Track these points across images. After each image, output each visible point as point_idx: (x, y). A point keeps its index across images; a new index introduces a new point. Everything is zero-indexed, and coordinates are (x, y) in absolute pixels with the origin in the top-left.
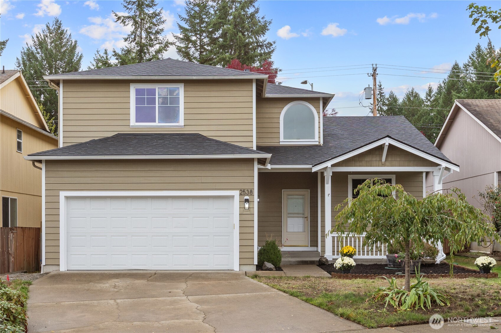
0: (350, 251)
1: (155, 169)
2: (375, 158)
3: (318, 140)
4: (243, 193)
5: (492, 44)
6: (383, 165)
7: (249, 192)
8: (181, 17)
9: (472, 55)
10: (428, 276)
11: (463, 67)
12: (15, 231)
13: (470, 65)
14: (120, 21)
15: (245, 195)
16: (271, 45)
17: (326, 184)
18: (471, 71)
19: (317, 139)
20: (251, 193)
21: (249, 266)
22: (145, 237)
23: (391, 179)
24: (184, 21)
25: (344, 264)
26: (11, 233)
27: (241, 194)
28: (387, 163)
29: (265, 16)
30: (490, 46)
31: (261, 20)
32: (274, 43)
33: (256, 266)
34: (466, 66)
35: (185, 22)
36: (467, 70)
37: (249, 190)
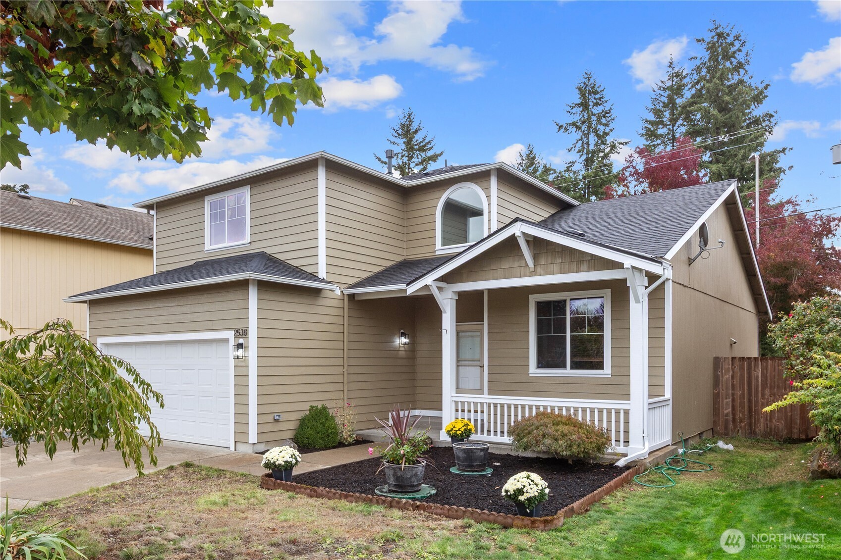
2: (518, 262)
4: (237, 333)
6: (533, 273)
7: (244, 332)
14: (562, 130)
15: (239, 337)
17: (444, 313)
21: (245, 444)
27: (235, 336)
28: (539, 270)
33: (252, 446)
37: (244, 329)
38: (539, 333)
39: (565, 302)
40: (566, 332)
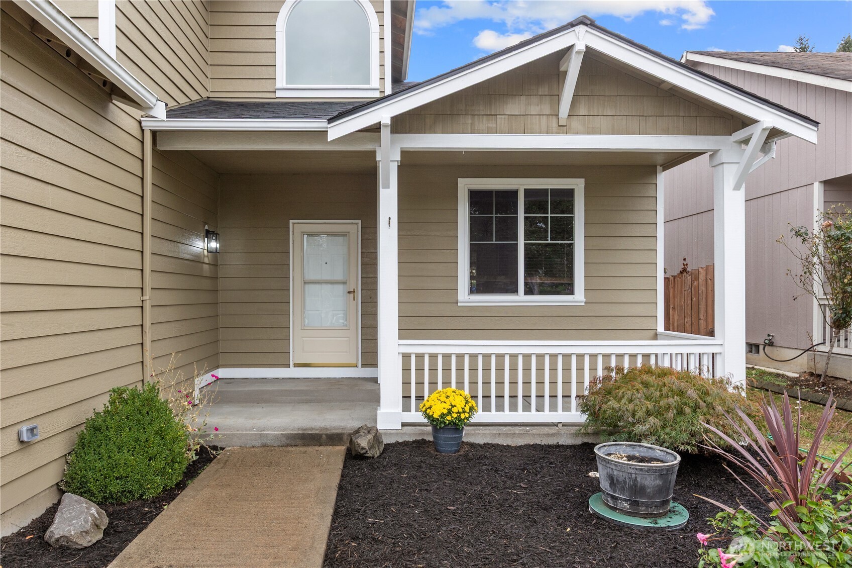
0: (455, 410)
2: (537, 107)
3: (378, 86)
6: (563, 129)
17: (383, 188)
19: (375, 83)
23: (573, 190)
28: (575, 123)
38: (472, 239)
39: (514, 193)
40: (516, 238)
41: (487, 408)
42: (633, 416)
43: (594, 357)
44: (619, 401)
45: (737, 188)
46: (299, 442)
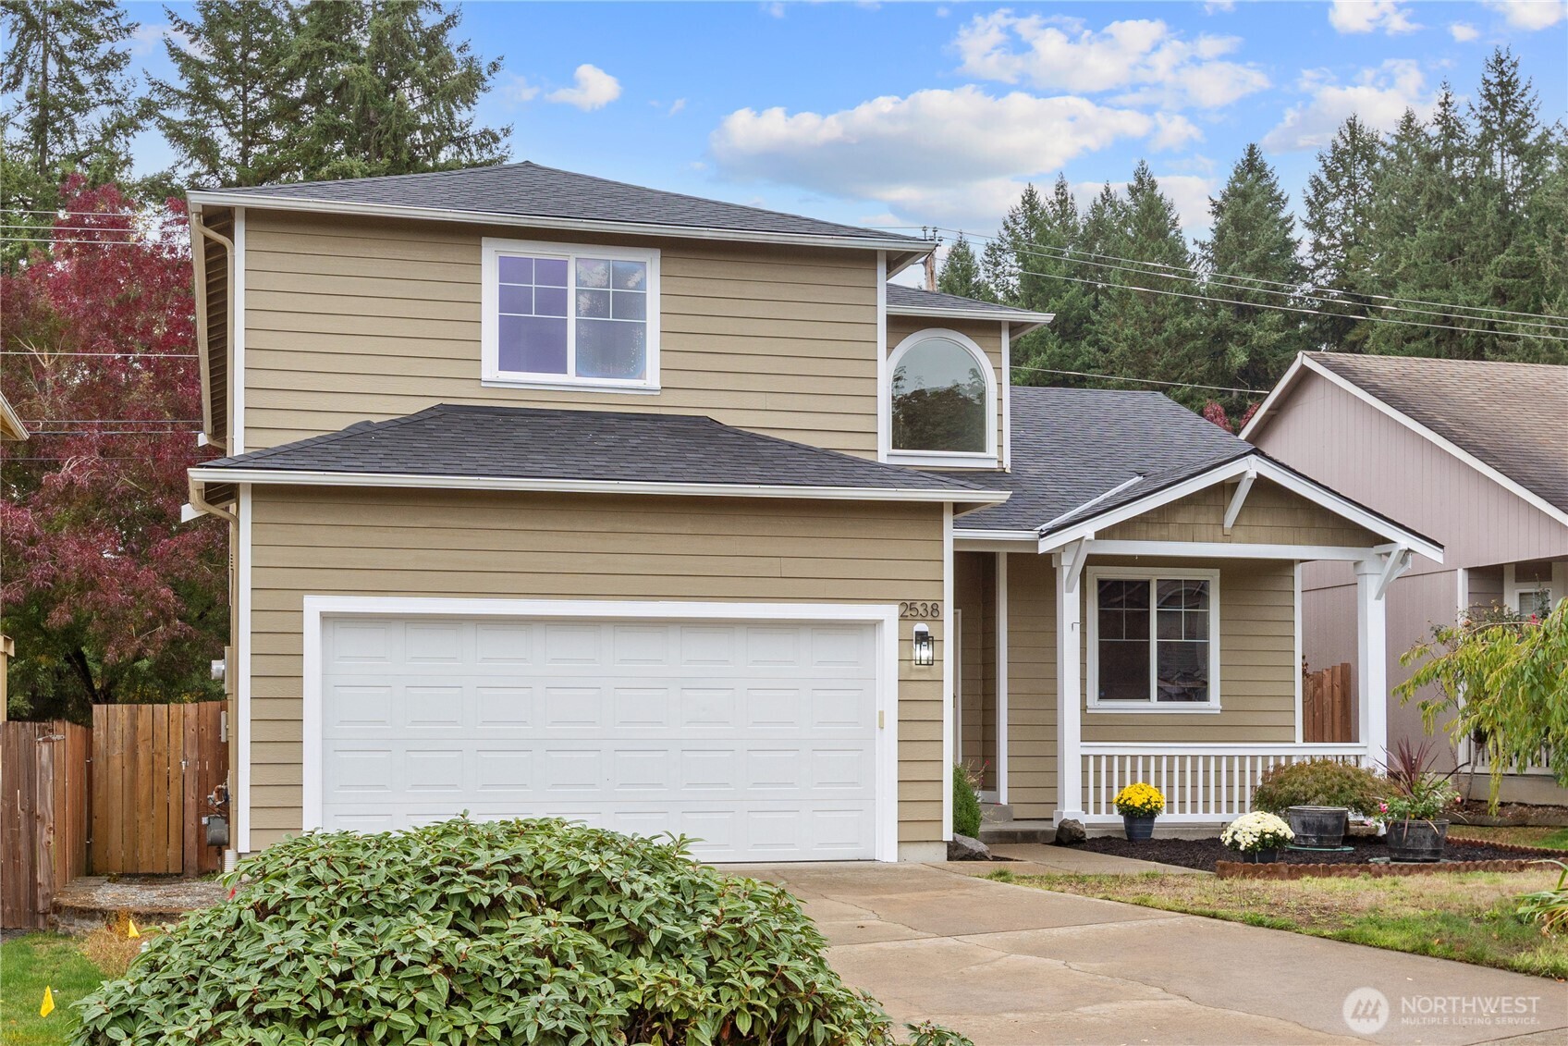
1: (634, 528)
2: (1205, 517)
3: (996, 455)
4: (909, 611)
5: (1069, 190)
6: (1227, 538)
7: (929, 610)
8: (175, 19)
9: (1011, 217)
10: (1486, 866)
11: (987, 255)
12: (59, 737)
13: (1005, 247)
15: (914, 619)
16: (496, 139)
17: (1068, 592)
18: (1007, 268)
19: (992, 452)
20: (934, 612)
21: (925, 845)
22: (593, 755)
23: (1207, 581)
24: (188, 32)
25: (1263, 834)
26: (44, 741)
27: (903, 617)
28: (1239, 533)
29: (469, 44)
30: (1062, 194)
31: (456, 55)
32: (507, 132)
33: (946, 846)
34: (992, 249)
35: (192, 36)
36: (997, 264)
37: (929, 604)
38: (1101, 636)
39: (1147, 584)
40: (1148, 637)
41: (1170, 811)
42: (1305, 795)
43: (1254, 758)
44: (1292, 785)
45: (1378, 598)
46: (997, 840)
